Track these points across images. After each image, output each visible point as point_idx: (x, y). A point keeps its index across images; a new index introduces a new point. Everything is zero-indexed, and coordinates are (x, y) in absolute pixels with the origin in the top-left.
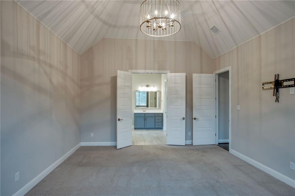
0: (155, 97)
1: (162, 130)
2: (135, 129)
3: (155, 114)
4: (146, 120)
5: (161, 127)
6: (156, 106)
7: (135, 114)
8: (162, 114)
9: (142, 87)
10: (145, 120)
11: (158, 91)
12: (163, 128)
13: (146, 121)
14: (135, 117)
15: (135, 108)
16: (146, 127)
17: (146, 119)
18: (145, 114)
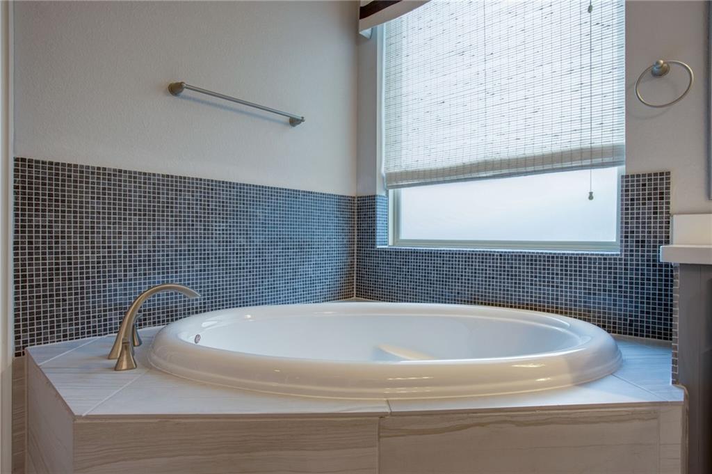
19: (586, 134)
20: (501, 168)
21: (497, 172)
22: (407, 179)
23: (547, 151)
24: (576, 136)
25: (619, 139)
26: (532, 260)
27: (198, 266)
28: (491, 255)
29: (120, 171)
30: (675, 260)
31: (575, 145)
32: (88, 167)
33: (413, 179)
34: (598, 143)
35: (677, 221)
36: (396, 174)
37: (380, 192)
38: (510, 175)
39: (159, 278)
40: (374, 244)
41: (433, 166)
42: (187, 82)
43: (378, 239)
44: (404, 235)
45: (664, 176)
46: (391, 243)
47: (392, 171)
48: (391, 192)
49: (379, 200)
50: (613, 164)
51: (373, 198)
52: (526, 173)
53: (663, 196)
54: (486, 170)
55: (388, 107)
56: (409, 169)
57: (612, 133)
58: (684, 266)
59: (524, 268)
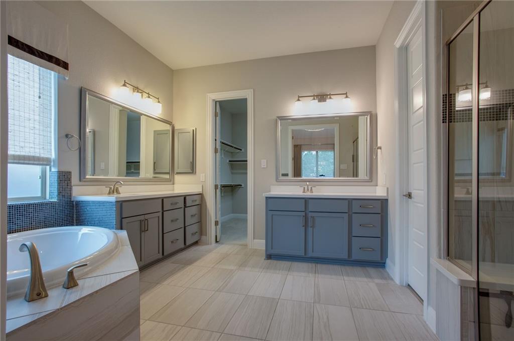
0: (353, 156)
1: (381, 270)
2: (269, 257)
3: (350, 201)
4: (310, 224)
5: (377, 257)
6: (355, 173)
7: (266, 198)
8: (383, 203)
9: (299, 100)
10: (306, 226)
11: (364, 114)
12: (388, 261)
13: (310, 230)
14: (268, 210)
15: (277, 180)
16: (310, 254)
17: (310, 220)
18: (306, 200)
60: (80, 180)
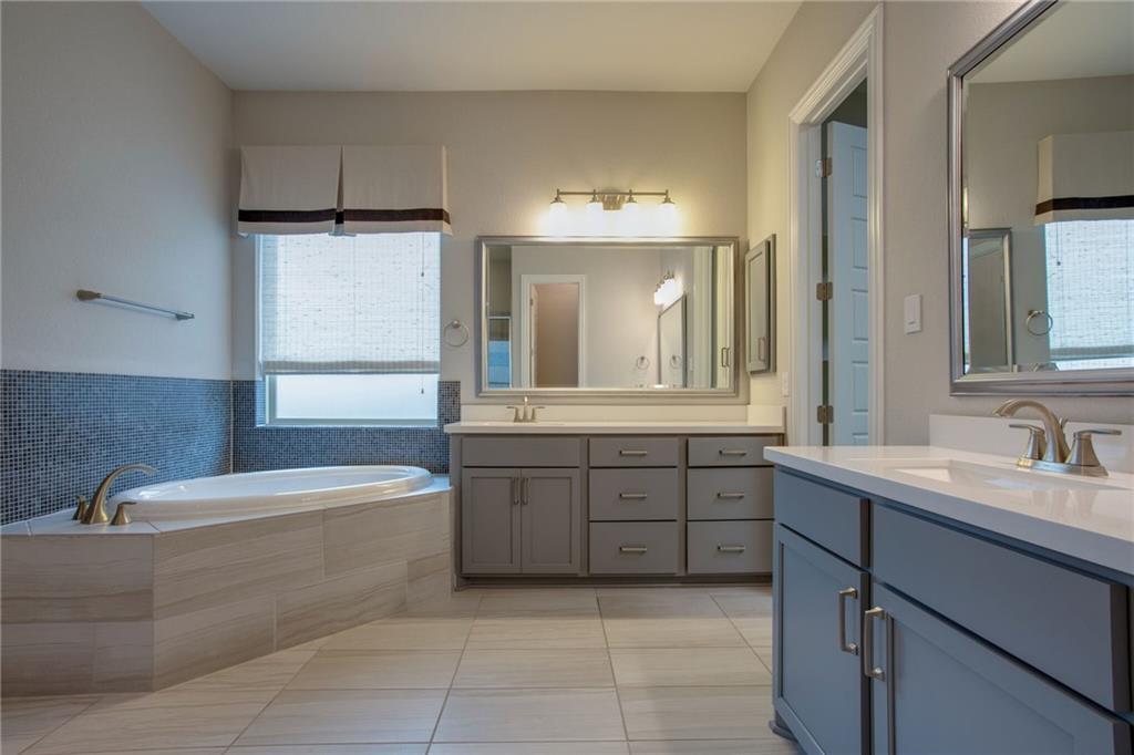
19: (420, 353)
20: (366, 368)
21: (363, 370)
22: (286, 368)
23: (397, 360)
24: (414, 353)
25: (437, 358)
26: (387, 432)
27: (104, 453)
28: (360, 429)
29: (41, 372)
30: (450, 432)
31: (414, 359)
32: (15, 371)
33: (291, 368)
34: (426, 359)
35: (463, 408)
36: (274, 363)
37: (258, 378)
38: (373, 373)
39: (74, 465)
40: (254, 423)
41: (311, 360)
42: (103, 293)
43: (257, 418)
44: (280, 415)
45: (458, 383)
46: (267, 422)
47: (270, 359)
48: (267, 377)
49: (257, 385)
50: (435, 372)
51: (253, 382)
52: (383, 373)
53: (457, 394)
54: (355, 368)
55: (264, 302)
56: (287, 360)
57: (432, 354)
58: (453, 434)
59: (383, 437)
60: (477, 396)
